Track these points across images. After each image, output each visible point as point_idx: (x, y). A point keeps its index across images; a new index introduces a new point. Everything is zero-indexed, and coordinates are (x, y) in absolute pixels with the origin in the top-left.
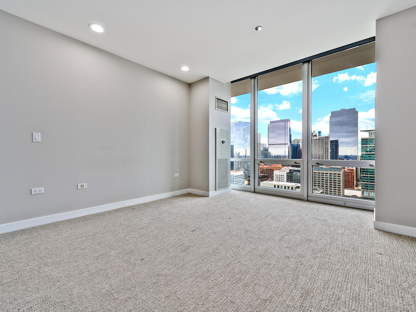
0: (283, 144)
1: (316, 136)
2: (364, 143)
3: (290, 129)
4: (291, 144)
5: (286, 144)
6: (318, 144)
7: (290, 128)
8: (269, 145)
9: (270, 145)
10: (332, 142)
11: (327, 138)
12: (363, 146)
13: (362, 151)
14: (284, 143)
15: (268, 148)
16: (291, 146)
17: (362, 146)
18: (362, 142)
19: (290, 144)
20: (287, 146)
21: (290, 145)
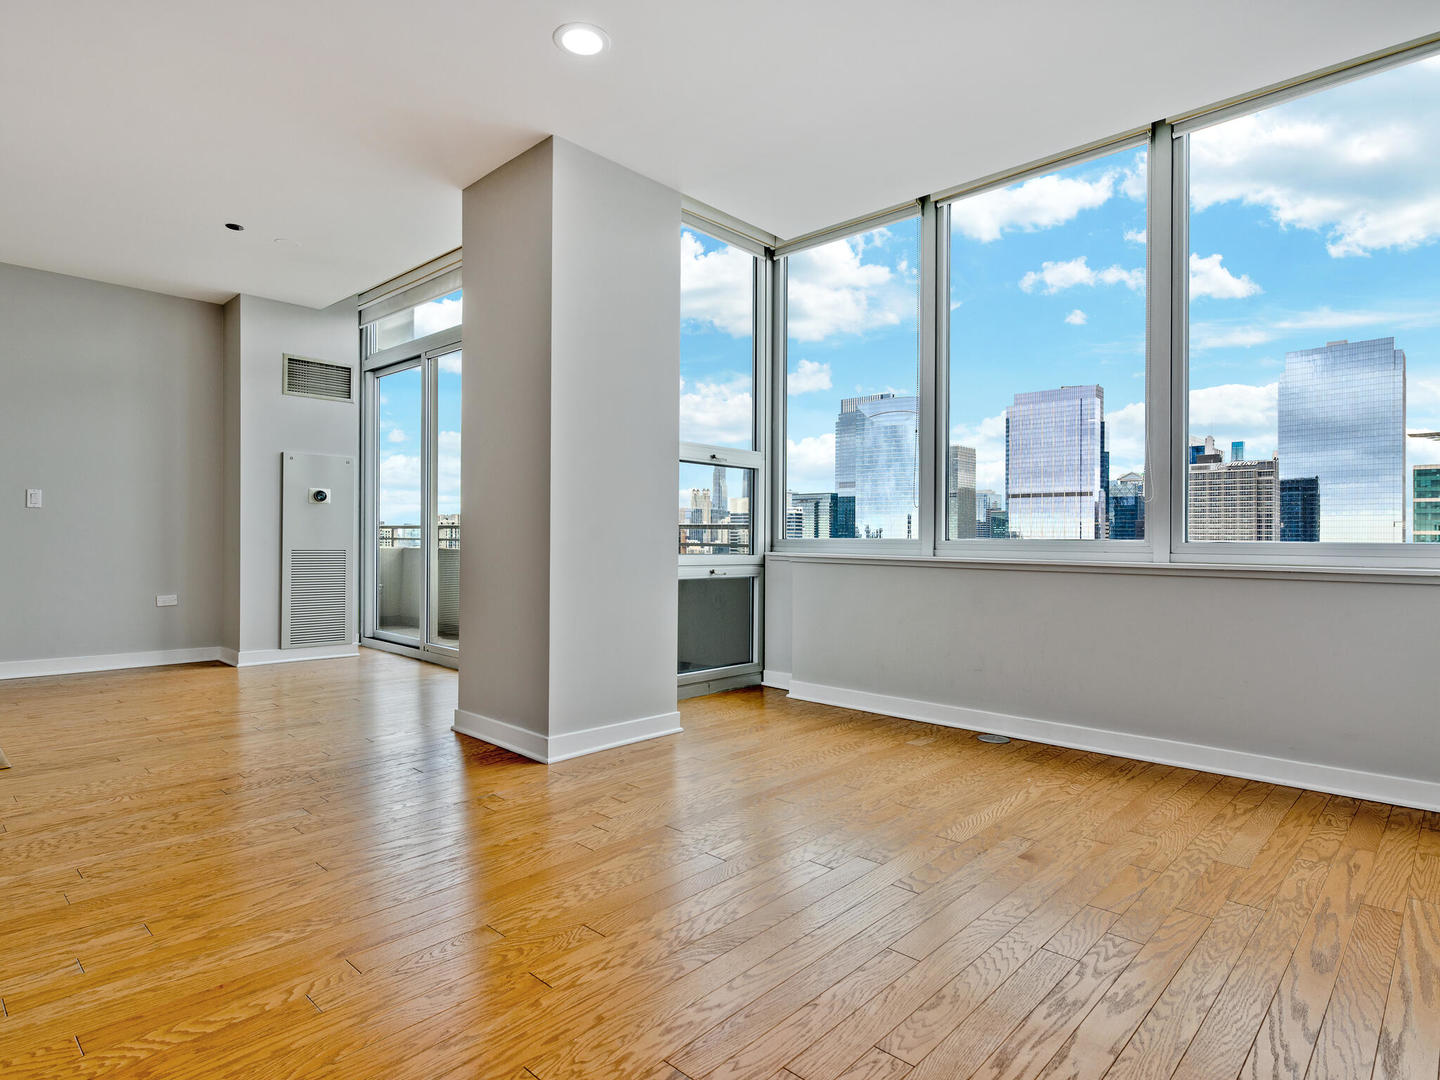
0: (1073, 494)
1: (1217, 458)
2: (1428, 489)
3: (1103, 427)
4: (1107, 494)
5: (1085, 494)
6: (1226, 494)
7: (1103, 423)
8: (1010, 500)
9: (1014, 496)
10: (1287, 486)
11: (1270, 466)
12: (1423, 500)
13: (1418, 525)
14: (1076, 489)
15: (1006, 513)
16: (1107, 503)
17: (1419, 500)
18: (1419, 486)
19: (1104, 494)
20: (1089, 503)
21: (1103, 499)
